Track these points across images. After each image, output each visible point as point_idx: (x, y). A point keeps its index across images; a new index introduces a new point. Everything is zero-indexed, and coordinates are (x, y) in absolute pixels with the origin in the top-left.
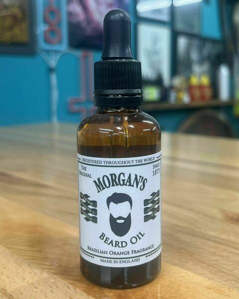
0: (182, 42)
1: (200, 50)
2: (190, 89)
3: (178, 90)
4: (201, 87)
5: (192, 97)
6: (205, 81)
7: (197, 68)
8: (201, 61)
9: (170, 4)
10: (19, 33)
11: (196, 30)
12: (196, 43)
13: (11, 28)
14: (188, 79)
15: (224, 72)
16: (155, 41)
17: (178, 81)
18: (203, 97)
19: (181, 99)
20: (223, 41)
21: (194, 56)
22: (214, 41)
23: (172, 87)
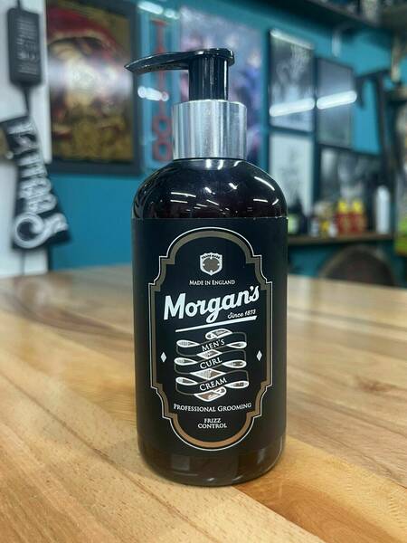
0: (328, 158)
1: (351, 168)
2: (337, 218)
3: (322, 220)
4: (351, 215)
5: (340, 229)
6: (358, 207)
7: (348, 192)
8: (353, 182)
9: (312, 106)
10: (122, 149)
11: (346, 143)
12: (345, 158)
13: (111, 143)
14: (335, 205)
15: (382, 196)
16: (293, 156)
17: (321, 208)
18: (354, 229)
19: (326, 231)
20: (382, 156)
21: (344, 175)
22: (370, 157)
23: (313, 216)
